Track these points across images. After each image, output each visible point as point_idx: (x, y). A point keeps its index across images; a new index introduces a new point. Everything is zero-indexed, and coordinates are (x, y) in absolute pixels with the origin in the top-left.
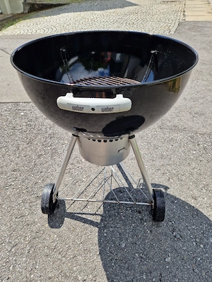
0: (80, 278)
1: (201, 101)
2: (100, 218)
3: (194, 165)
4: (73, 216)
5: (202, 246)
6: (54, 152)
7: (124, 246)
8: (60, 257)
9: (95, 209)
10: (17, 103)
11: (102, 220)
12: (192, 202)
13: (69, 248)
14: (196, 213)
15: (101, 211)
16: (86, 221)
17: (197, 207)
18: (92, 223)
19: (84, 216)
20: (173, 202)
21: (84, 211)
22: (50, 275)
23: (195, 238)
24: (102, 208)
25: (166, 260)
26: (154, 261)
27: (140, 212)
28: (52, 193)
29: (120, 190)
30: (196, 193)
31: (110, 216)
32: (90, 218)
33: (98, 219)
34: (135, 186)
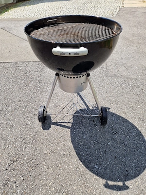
0: (62, 153)
1: (131, 59)
2: (71, 124)
3: (125, 96)
4: (55, 124)
5: (128, 137)
6: (42, 91)
7: (85, 137)
8: (50, 143)
9: (68, 119)
10: (16, 63)
11: (72, 125)
12: (123, 116)
13: (55, 139)
14: (125, 121)
15: (72, 121)
16: (63, 126)
17: (126, 118)
18: (66, 127)
19: (62, 124)
20: (113, 116)
21: (62, 121)
22: (45, 152)
23: (125, 133)
24: (72, 119)
25: (108, 144)
26: (102, 144)
27: (94, 121)
28: (44, 110)
29: (82, 110)
30: (126, 111)
31: (77, 123)
32: (65, 124)
33: (70, 125)
34: (91, 108)
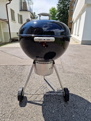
2: (42, 102)
3: (78, 83)
4: (30, 102)
5: (86, 110)
7: (54, 112)
8: (25, 118)
9: (40, 98)
11: (43, 103)
12: (80, 95)
13: (29, 114)
14: (82, 99)
15: (43, 100)
16: (36, 104)
17: (82, 97)
18: (39, 104)
19: (35, 102)
20: (72, 95)
21: (35, 100)
23: (83, 107)
24: (43, 98)
25: (73, 116)
26: (67, 117)
27: (59, 99)
29: (51, 92)
30: (81, 92)
31: (47, 101)
32: (38, 102)
33: (41, 103)
34: (56, 91)
